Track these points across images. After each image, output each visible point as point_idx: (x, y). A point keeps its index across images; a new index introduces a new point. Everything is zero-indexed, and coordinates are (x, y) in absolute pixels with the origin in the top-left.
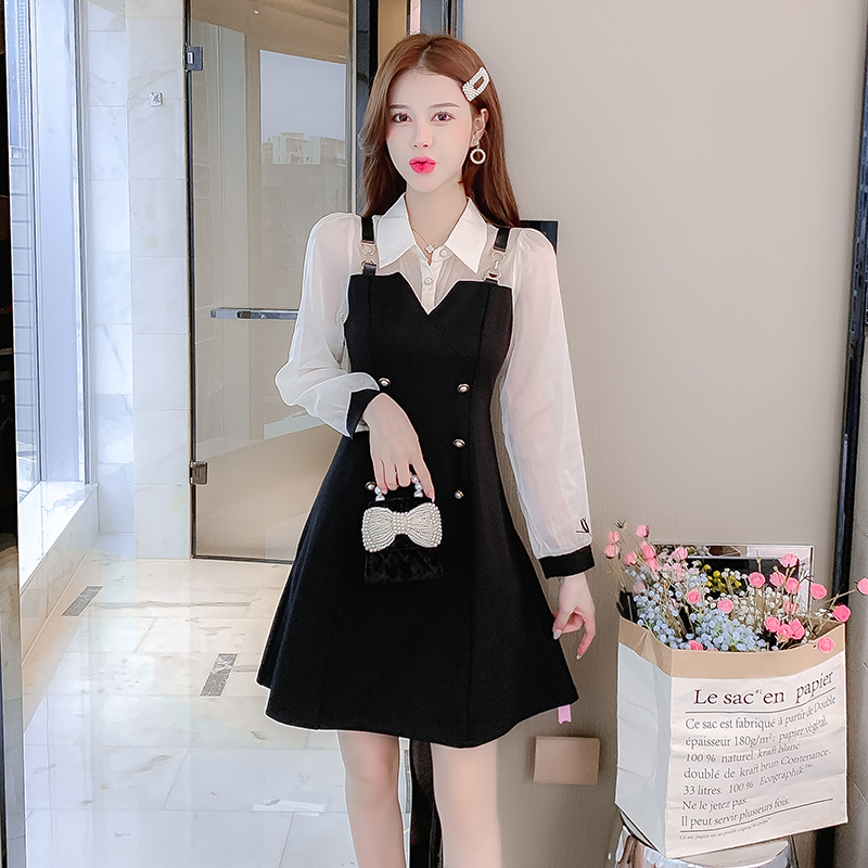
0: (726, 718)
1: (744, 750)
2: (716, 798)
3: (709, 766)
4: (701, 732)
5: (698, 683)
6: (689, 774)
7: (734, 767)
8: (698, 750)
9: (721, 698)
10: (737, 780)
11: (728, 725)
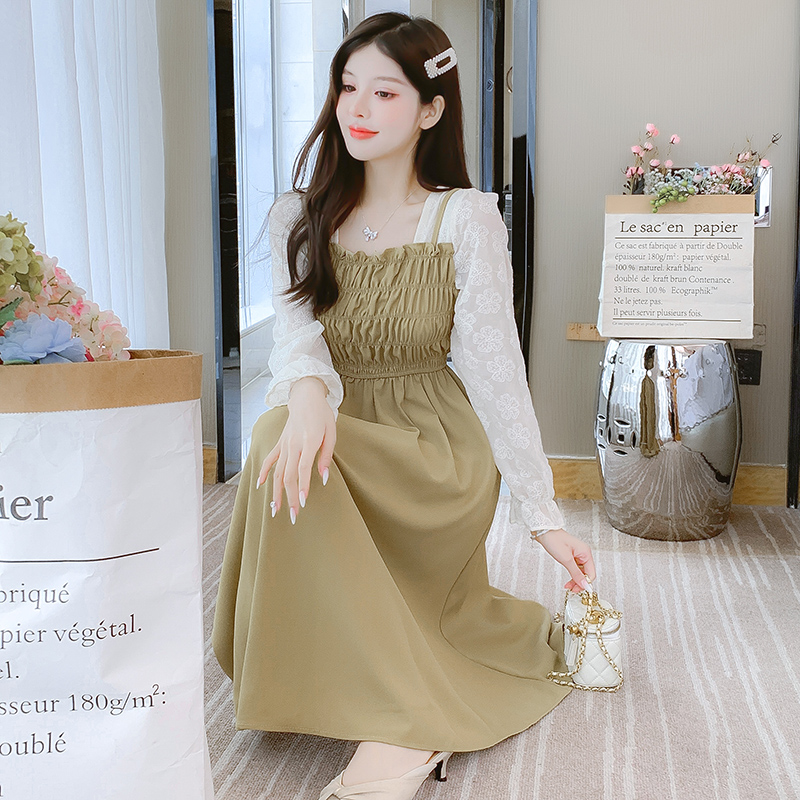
0: (643, 242)
1: (656, 263)
2: (637, 296)
3: (632, 273)
4: (626, 251)
5: (622, 217)
6: (617, 279)
7: (649, 274)
8: (623, 262)
9: (639, 228)
10: (651, 284)
11: (644, 246)
